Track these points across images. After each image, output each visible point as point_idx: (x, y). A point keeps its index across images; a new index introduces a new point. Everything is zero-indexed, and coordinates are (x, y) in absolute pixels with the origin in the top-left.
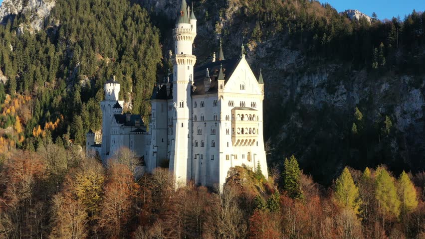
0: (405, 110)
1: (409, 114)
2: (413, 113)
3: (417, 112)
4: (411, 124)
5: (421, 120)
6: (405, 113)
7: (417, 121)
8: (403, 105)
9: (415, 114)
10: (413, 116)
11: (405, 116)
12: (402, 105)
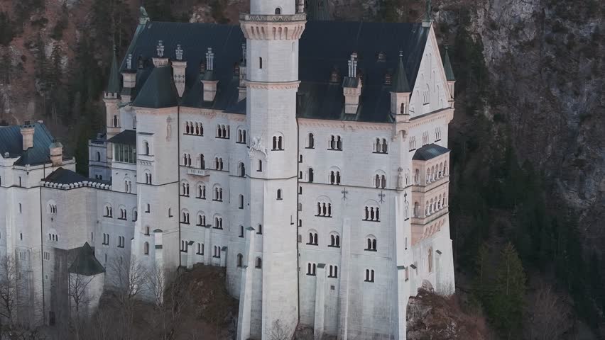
0: (494, 18)
1: (503, 32)
2: (512, 27)
3: (521, 25)
4: (508, 54)
5: (531, 44)
6: (493, 26)
7: (522, 47)
8: (491, 7)
9: (517, 29)
10: (514, 34)
11: (495, 32)
12: (487, 7)
